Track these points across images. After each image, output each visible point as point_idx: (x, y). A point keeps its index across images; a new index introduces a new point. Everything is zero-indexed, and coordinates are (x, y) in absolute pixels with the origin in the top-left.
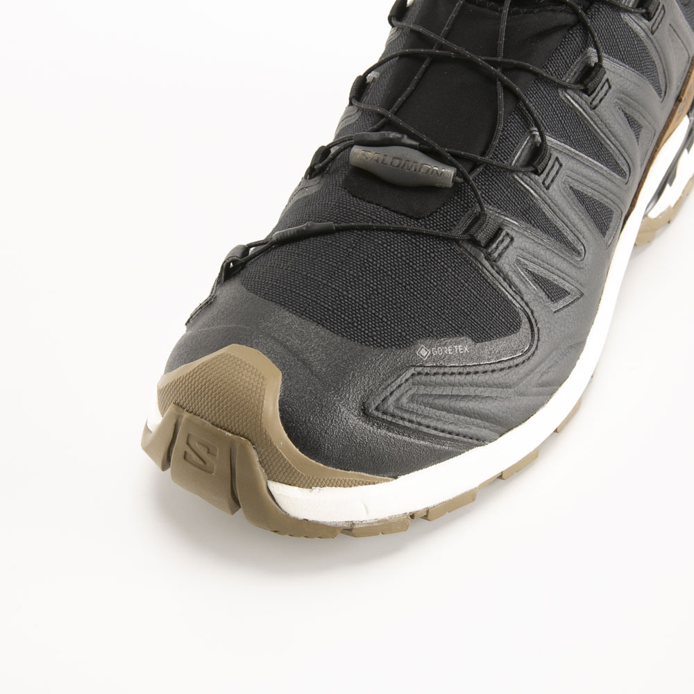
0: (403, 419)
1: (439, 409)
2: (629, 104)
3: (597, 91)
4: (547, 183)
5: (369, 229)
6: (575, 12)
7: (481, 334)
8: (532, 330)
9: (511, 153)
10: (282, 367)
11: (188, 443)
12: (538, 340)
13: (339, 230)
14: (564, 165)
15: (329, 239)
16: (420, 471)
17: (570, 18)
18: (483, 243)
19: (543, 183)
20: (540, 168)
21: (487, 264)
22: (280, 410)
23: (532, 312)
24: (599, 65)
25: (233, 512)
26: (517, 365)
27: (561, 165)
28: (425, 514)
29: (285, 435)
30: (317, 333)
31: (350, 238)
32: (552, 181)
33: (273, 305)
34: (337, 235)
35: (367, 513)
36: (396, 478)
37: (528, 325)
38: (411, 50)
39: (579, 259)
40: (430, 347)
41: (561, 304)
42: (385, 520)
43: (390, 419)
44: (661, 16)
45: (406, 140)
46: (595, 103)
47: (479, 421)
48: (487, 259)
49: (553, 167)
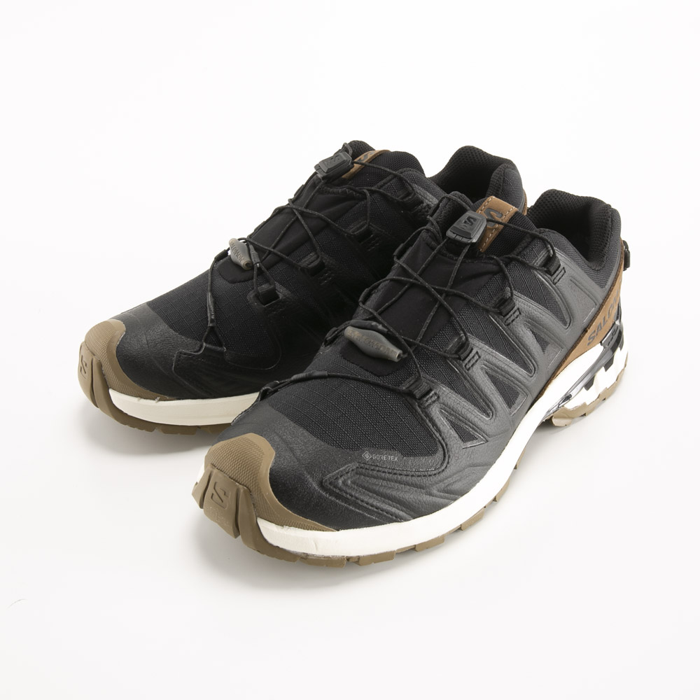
0: (347, 493)
1: (371, 492)
2: (535, 326)
3: (510, 314)
4: (468, 367)
5: (348, 378)
6: (498, 264)
7: (409, 451)
8: (445, 456)
9: (447, 344)
10: (277, 449)
11: (214, 488)
12: (448, 463)
13: (329, 376)
14: (482, 357)
15: (323, 381)
16: (355, 530)
17: (495, 268)
18: (418, 396)
19: (465, 366)
20: (463, 356)
21: (419, 410)
22: (270, 474)
23: (446, 445)
24: (511, 298)
25: (236, 536)
26: (430, 476)
27: (480, 357)
28: (356, 560)
29: (271, 489)
30: (303, 433)
31: (336, 382)
32: (472, 366)
33: (280, 414)
34: (328, 379)
35: (317, 549)
36: (338, 530)
37: (442, 452)
38: (397, 278)
39: (487, 419)
40: (372, 453)
41: (469, 444)
42: (328, 557)
43: (338, 491)
44: (562, 273)
45: (380, 327)
46: (508, 322)
47: (398, 505)
48: (419, 407)
49: (473, 357)
